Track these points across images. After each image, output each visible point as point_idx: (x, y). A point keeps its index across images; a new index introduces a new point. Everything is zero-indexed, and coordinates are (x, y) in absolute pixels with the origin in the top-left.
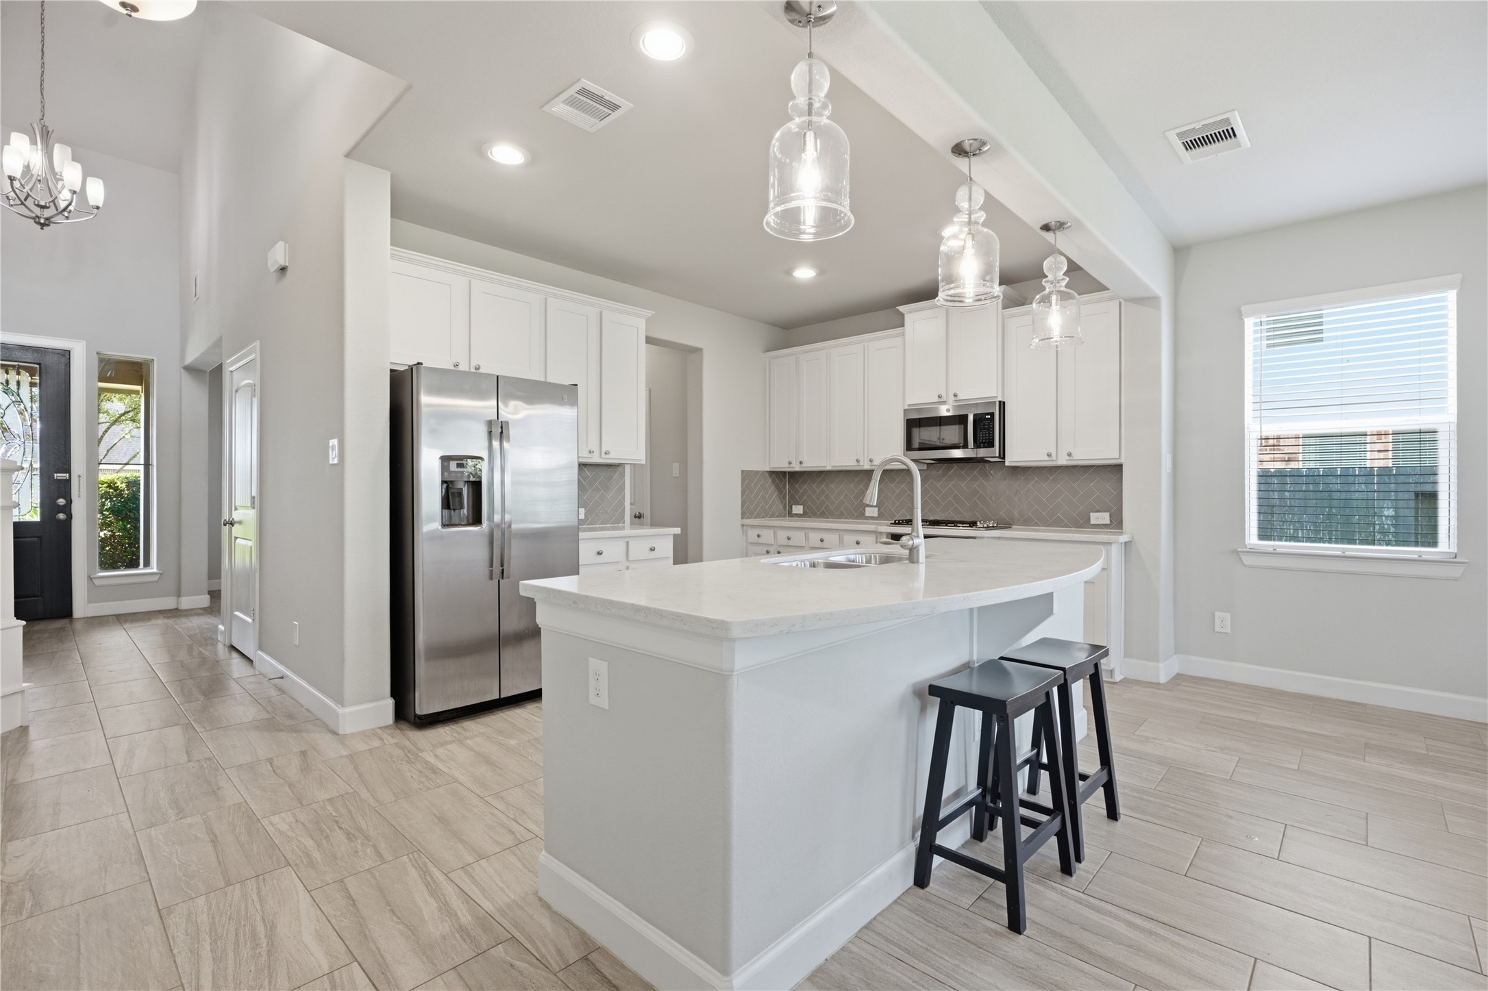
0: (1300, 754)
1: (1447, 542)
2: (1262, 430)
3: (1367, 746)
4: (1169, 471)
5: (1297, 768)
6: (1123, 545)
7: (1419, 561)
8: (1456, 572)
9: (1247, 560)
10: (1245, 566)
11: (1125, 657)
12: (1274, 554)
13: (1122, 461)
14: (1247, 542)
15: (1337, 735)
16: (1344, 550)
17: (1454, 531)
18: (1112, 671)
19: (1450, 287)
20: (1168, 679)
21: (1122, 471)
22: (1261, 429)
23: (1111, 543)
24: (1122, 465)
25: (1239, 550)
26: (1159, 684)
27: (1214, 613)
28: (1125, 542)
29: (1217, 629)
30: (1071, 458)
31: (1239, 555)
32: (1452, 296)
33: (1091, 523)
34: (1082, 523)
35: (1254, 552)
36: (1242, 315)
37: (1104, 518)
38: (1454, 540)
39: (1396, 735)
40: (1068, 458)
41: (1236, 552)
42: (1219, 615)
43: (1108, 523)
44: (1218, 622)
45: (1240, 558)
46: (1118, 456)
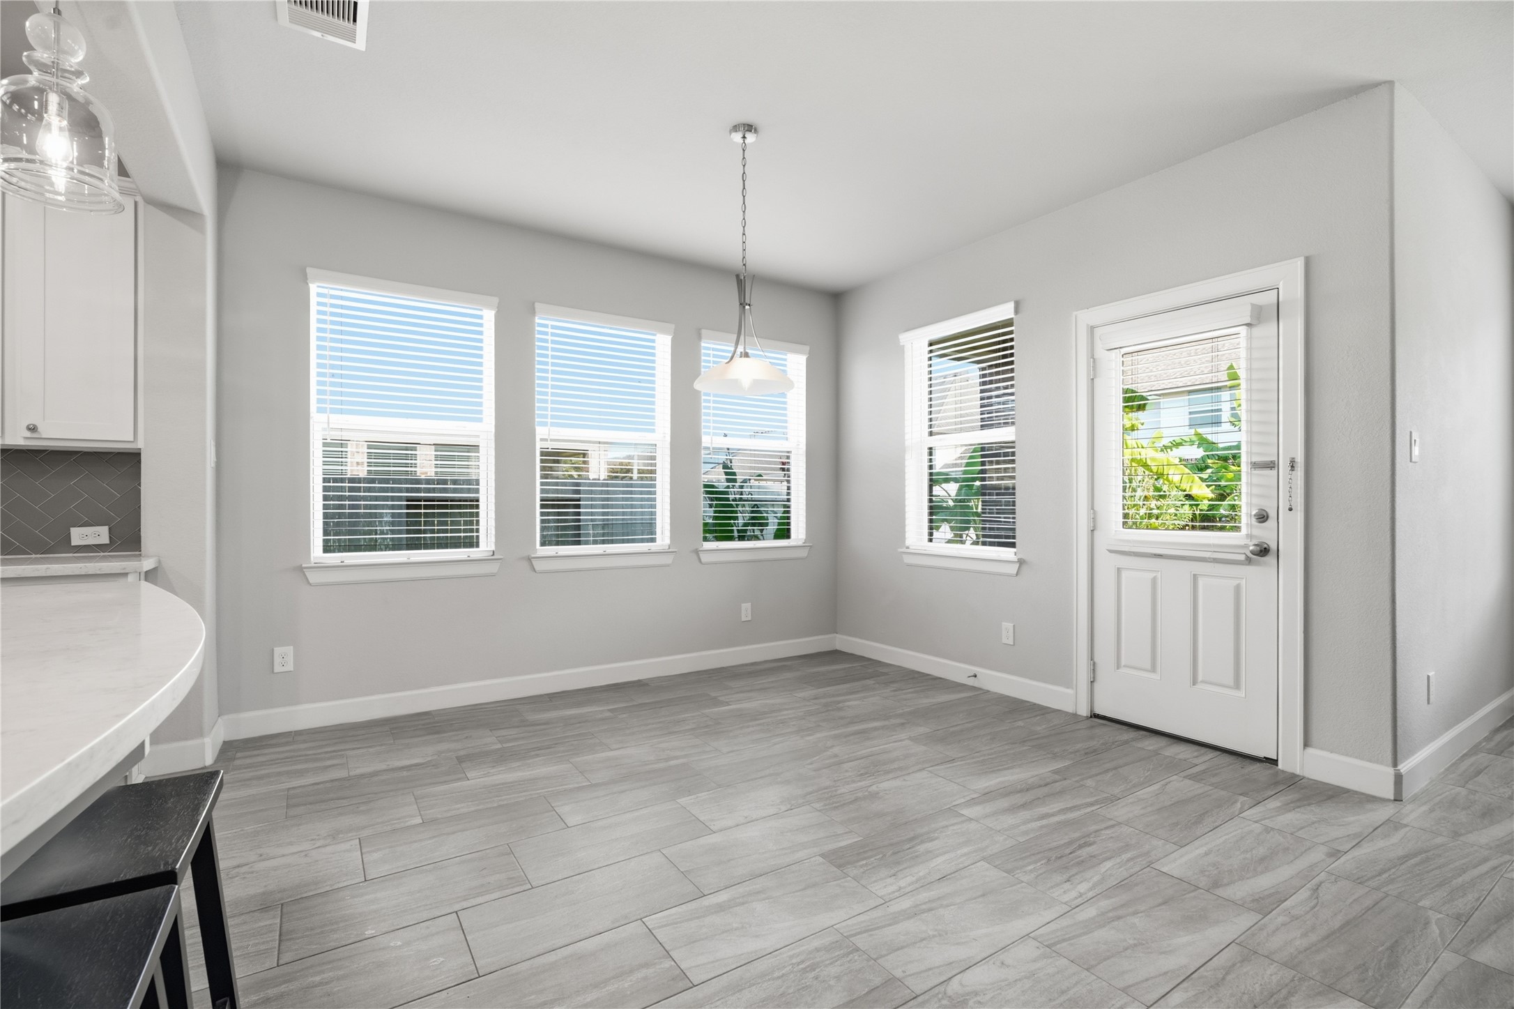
0: (413, 799)
1: (487, 541)
2: (330, 421)
3: (460, 760)
4: (213, 465)
5: (421, 822)
6: (145, 574)
7: (469, 561)
8: (493, 568)
9: (312, 577)
10: (310, 585)
12: (342, 567)
13: (140, 445)
14: (311, 554)
15: (429, 759)
17: (493, 531)
19: (489, 306)
21: (139, 462)
22: (328, 420)
24: (140, 454)
25: (303, 566)
27: (273, 650)
28: (149, 571)
29: (277, 669)
30: (35, 435)
31: (304, 572)
32: (489, 317)
33: (72, 544)
34: (59, 544)
35: (316, 567)
36: (307, 279)
37: (100, 534)
38: (492, 539)
39: (471, 737)
40: (28, 434)
41: (301, 569)
42: (278, 651)
43: (107, 541)
44: (277, 660)
45: (305, 575)
46: (131, 439)
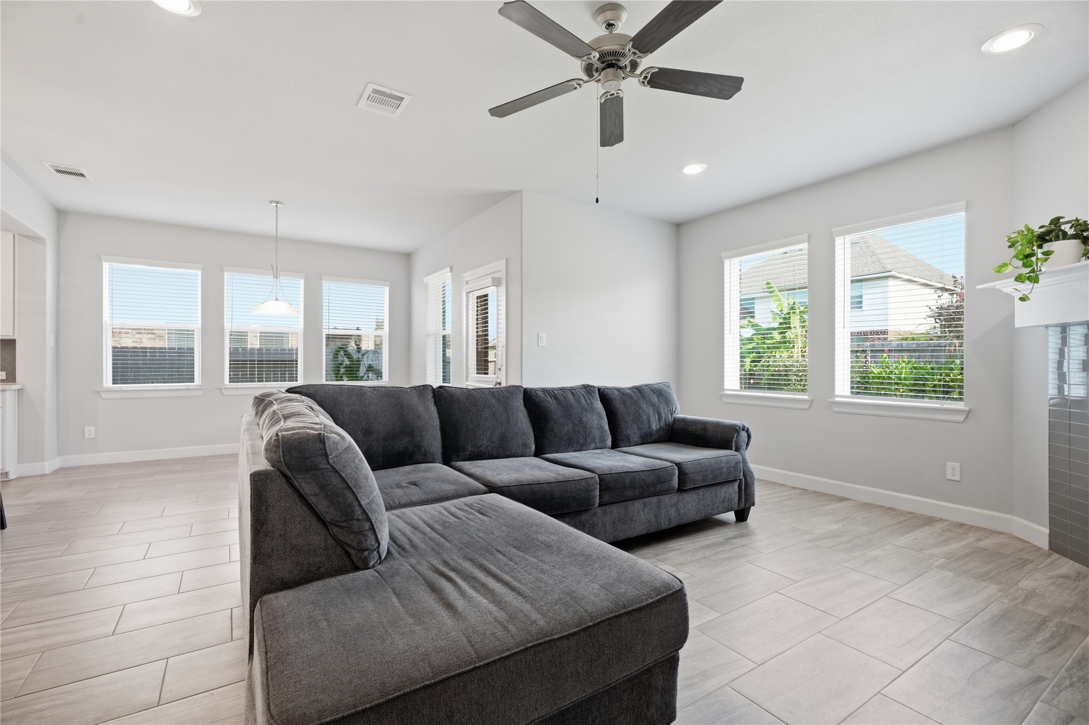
1: (198, 380)
4: (52, 345)
6: (16, 391)
7: (188, 389)
8: (200, 393)
9: (104, 395)
11: (18, 463)
12: (121, 391)
13: (16, 337)
14: (104, 385)
16: (155, 387)
17: (201, 375)
18: (7, 473)
19: (198, 269)
20: (50, 472)
21: (15, 344)
23: (5, 390)
24: (15, 340)
25: (99, 390)
26: (44, 474)
27: (84, 428)
28: (18, 390)
29: (87, 436)
32: (199, 274)
35: (108, 391)
36: (100, 260)
37: (2, 375)
38: (201, 379)
41: (98, 392)
42: (87, 429)
43: (5, 378)
44: (86, 432)
45: (100, 395)
46: (12, 335)
